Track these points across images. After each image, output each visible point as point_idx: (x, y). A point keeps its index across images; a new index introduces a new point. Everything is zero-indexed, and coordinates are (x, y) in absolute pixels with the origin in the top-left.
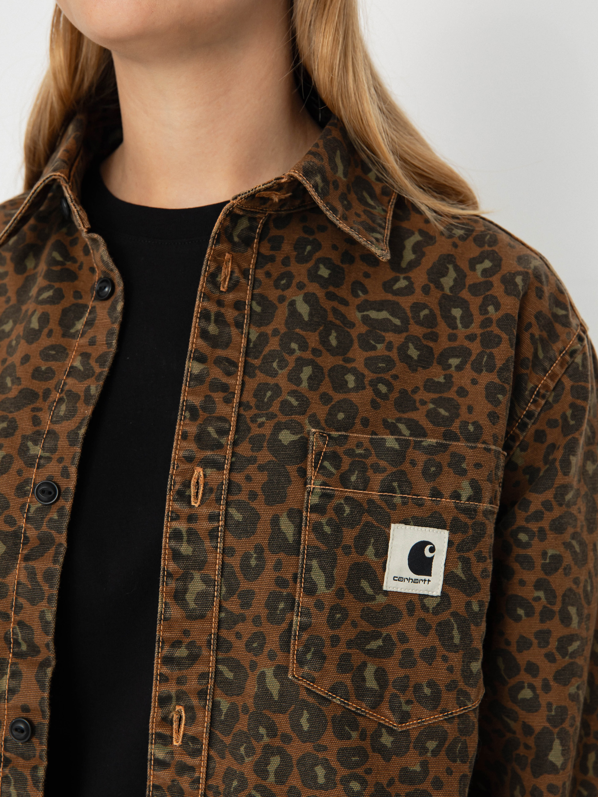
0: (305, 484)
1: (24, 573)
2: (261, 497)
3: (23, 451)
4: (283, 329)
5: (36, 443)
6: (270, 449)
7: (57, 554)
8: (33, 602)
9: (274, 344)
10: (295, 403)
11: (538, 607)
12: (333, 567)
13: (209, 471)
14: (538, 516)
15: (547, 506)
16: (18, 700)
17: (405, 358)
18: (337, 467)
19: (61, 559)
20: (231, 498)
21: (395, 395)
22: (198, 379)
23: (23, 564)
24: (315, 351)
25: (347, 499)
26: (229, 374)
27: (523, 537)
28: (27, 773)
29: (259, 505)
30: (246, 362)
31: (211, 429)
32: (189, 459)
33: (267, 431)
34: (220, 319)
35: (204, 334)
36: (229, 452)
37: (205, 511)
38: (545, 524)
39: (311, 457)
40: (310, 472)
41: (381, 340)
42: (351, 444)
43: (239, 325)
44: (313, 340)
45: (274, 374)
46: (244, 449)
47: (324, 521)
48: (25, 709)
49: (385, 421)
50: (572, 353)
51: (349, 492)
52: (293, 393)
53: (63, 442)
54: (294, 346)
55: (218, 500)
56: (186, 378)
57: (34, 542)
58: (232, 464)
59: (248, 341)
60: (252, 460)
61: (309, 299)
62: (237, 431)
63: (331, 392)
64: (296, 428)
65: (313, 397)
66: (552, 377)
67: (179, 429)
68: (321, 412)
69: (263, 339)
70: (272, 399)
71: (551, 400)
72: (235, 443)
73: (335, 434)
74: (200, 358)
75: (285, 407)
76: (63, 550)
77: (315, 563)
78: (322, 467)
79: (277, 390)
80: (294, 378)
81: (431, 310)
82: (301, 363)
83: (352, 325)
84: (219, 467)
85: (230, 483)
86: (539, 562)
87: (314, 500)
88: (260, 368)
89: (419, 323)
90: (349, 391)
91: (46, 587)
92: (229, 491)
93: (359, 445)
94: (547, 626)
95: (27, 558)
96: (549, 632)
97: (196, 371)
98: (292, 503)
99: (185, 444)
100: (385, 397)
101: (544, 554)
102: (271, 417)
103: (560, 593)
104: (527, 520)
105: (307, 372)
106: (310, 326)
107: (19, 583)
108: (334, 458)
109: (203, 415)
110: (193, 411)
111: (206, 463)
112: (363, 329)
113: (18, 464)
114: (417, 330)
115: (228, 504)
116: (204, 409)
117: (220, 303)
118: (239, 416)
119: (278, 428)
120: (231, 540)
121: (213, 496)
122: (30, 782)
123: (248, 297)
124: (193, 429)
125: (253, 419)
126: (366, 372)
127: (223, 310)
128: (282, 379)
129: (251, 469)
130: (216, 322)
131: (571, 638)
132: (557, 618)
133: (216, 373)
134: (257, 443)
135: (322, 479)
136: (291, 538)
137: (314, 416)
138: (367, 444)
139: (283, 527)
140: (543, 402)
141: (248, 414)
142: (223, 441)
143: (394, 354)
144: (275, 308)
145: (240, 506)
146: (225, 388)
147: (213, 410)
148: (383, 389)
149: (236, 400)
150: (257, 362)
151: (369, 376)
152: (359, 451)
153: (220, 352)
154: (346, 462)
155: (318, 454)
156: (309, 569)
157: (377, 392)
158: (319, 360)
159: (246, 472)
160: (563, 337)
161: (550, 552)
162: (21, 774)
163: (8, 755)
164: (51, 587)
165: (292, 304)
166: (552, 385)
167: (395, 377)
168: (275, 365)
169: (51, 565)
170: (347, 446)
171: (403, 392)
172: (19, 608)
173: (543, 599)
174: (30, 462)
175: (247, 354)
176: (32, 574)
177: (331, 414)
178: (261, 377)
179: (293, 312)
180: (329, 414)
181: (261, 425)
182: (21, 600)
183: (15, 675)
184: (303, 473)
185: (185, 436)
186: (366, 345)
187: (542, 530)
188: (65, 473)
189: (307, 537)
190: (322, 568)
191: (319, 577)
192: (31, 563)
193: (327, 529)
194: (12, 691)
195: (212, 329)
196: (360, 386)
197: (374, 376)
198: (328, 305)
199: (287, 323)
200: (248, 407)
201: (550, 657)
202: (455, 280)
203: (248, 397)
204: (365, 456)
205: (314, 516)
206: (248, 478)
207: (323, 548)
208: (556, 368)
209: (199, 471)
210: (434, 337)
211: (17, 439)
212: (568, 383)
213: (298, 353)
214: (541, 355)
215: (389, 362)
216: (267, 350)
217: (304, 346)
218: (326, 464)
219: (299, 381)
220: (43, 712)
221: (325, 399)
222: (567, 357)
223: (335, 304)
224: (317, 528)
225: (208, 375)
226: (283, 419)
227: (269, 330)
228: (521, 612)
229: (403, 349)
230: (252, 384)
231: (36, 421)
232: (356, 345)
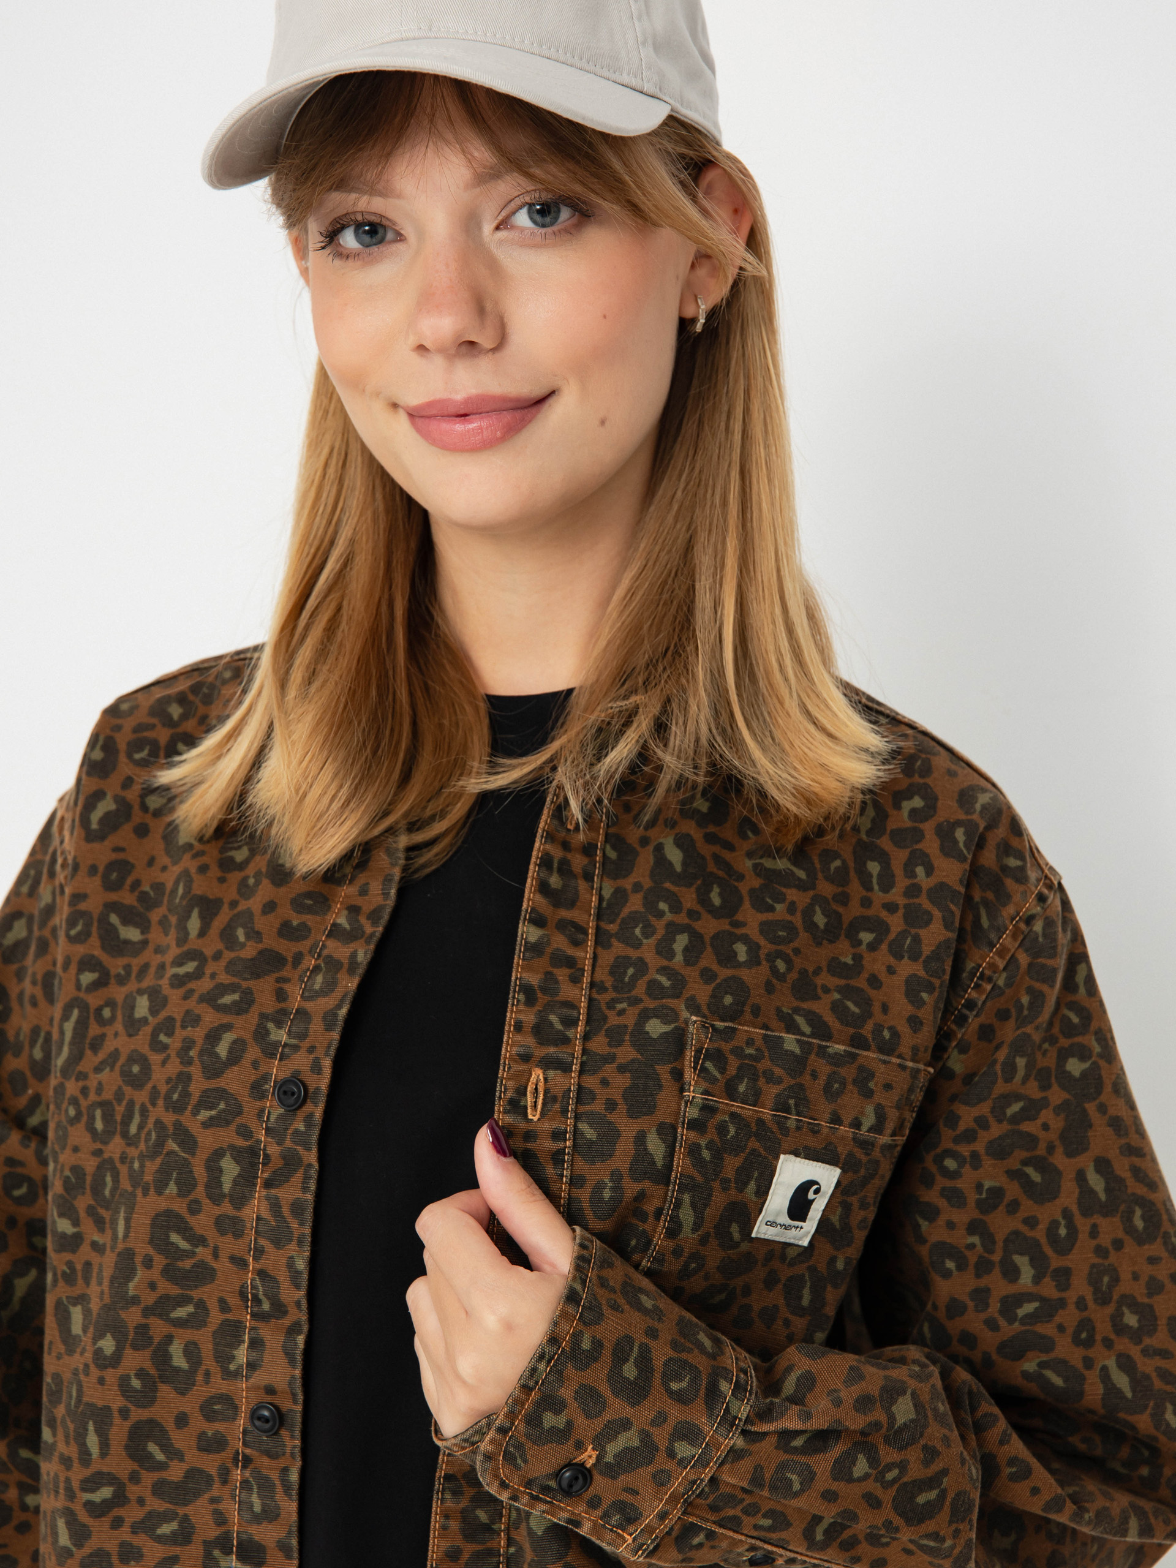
0: (681, 1091)
1: (265, 1204)
2: (622, 1107)
3: (261, 1034)
4: (647, 883)
5: (279, 1025)
6: (634, 1044)
7: (306, 1178)
8: (278, 1244)
9: (635, 903)
10: (665, 982)
11: (972, 1258)
12: (706, 1205)
13: (551, 1073)
14: (969, 1136)
15: (982, 1123)
16: (260, 1378)
17: (811, 926)
18: (722, 1070)
19: (313, 1186)
20: (582, 1109)
21: (794, 976)
22: (536, 949)
23: (264, 1193)
24: (692, 914)
25: (733, 1116)
26: (576, 943)
27: (950, 1164)
28: (275, 1476)
29: (620, 1119)
30: (598, 929)
31: (553, 1018)
32: (525, 1058)
33: (630, 1020)
34: (565, 869)
35: (543, 888)
36: (578, 1049)
37: (547, 1126)
38: (980, 1147)
39: (688, 1055)
40: (688, 1074)
41: (780, 898)
42: (739, 1041)
43: (588, 877)
44: (689, 898)
45: (637, 945)
46: (599, 1044)
47: (703, 1143)
48: (270, 1390)
49: (779, 1010)
50: (1029, 920)
51: (736, 1106)
52: (663, 970)
53: (316, 1026)
54: (663, 906)
55: (564, 1112)
56: (519, 948)
57: (277, 1162)
58: (582, 1064)
59: (601, 899)
60: (610, 1058)
61: (682, 842)
62: (588, 1022)
63: (715, 967)
64: (667, 1015)
65: (691, 974)
66: (1001, 953)
67: (510, 1017)
68: (702, 993)
69: (620, 896)
70: (634, 979)
71: (1001, 982)
72: (586, 1037)
73: (720, 1024)
74: (538, 921)
75: (654, 989)
76: (314, 1173)
77: (686, 1198)
78: (704, 1069)
79: (641, 966)
80: (665, 949)
81: (844, 862)
82: (673, 929)
83: (741, 877)
84: (566, 1068)
85: (580, 1089)
86: (972, 1197)
87: (693, 1113)
88: (616, 935)
89: (829, 879)
90: (738, 965)
91: (294, 1225)
92: (579, 1101)
93: (750, 1042)
94: (984, 1282)
95: (268, 1184)
96: (987, 1290)
97: (533, 939)
98: (663, 1116)
99: (519, 1038)
100: (781, 978)
101: (979, 1187)
102: (635, 1001)
103: (1000, 1237)
104: (957, 1140)
105: (681, 942)
106: (683, 879)
107: (259, 1219)
108: (717, 1057)
109: (542, 999)
110: (529, 995)
111: (547, 1064)
112: (756, 883)
113: (253, 1052)
114: (826, 889)
115: (577, 1118)
116: (544, 990)
117: (566, 846)
118: (591, 1000)
119: (645, 1016)
120: (581, 1166)
121: (557, 1106)
122: (279, 1489)
123: (601, 838)
124: (529, 1018)
125: (611, 1005)
126: (762, 942)
127: (569, 856)
128: (648, 951)
129: (609, 1070)
130: (560, 871)
131: (1020, 1299)
132: (997, 1271)
133: (560, 942)
134: (616, 1037)
135: (704, 1085)
136: (660, 1164)
137: (692, 998)
138: (759, 1042)
139: (650, 1147)
140: (989, 987)
141: (603, 998)
142: (570, 1033)
143: (797, 919)
144: (636, 854)
145: (595, 1120)
146: (570, 962)
147: (555, 992)
148: (781, 965)
149: (586, 979)
150: (612, 928)
151: (766, 947)
152: (750, 1051)
153: (564, 914)
154: (733, 1064)
155: (698, 1052)
156: (678, 1205)
157: (774, 970)
158: (697, 925)
159: (602, 1074)
160: (1017, 898)
161: (987, 1184)
162: (267, 1479)
163: (248, 1451)
164: (302, 1224)
165: (659, 848)
166: (1001, 964)
167: (797, 951)
168: (638, 931)
169: (299, 1195)
170: (735, 1043)
171: (804, 973)
172: (259, 1252)
173: (979, 1248)
174: (270, 1050)
175: (599, 917)
176: (275, 1206)
177: (716, 997)
178: (618, 948)
179: (661, 859)
180: (713, 996)
181: (621, 1013)
182: (262, 1242)
183: (256, 1344)
184: (678, 1076)
185: (519, 1027)
186: (761, 906)
187: (975, 1155)
188: (316, 1068)
189: (680, 1162)
190: (693, 1205)
191: (687, 1216)
192: (273, 1191)
193: (706, 1154)
194: (252, 1366)
195: (555, 881)
196: (754, 960)
197: (773, 947)
198: (706, 850)
199: (652, 875)
200: (602, 989)
201: (992, 1325)
202: (873, 821)
203: (602, 975)
204: (757, 1058)
205: (692, 1135)
206: (605, 1082)
207: (699, 1179)
208: (1006, 939)
209: (537, 1074)
210: (843, 899)
211: (252, 1018)
212: (1023, 959)
213: (669, 916)
214: (985, 922)
215: (791, 928)
216: (625, 912)
217: (676, 907)
218: (708, 1065)
219: (671, 954)
220: (294, 1395)
221: (707, 975)
222: (1022, 926)
223: (717, 849)
224: (693, 1152)
225: (549, 943)
226: (650, 1004)
227: (627, 883)
228: (950, 1265)
229: (808, 913)
230: (607, 958)
231: (281, 995)
232: (747, 904)
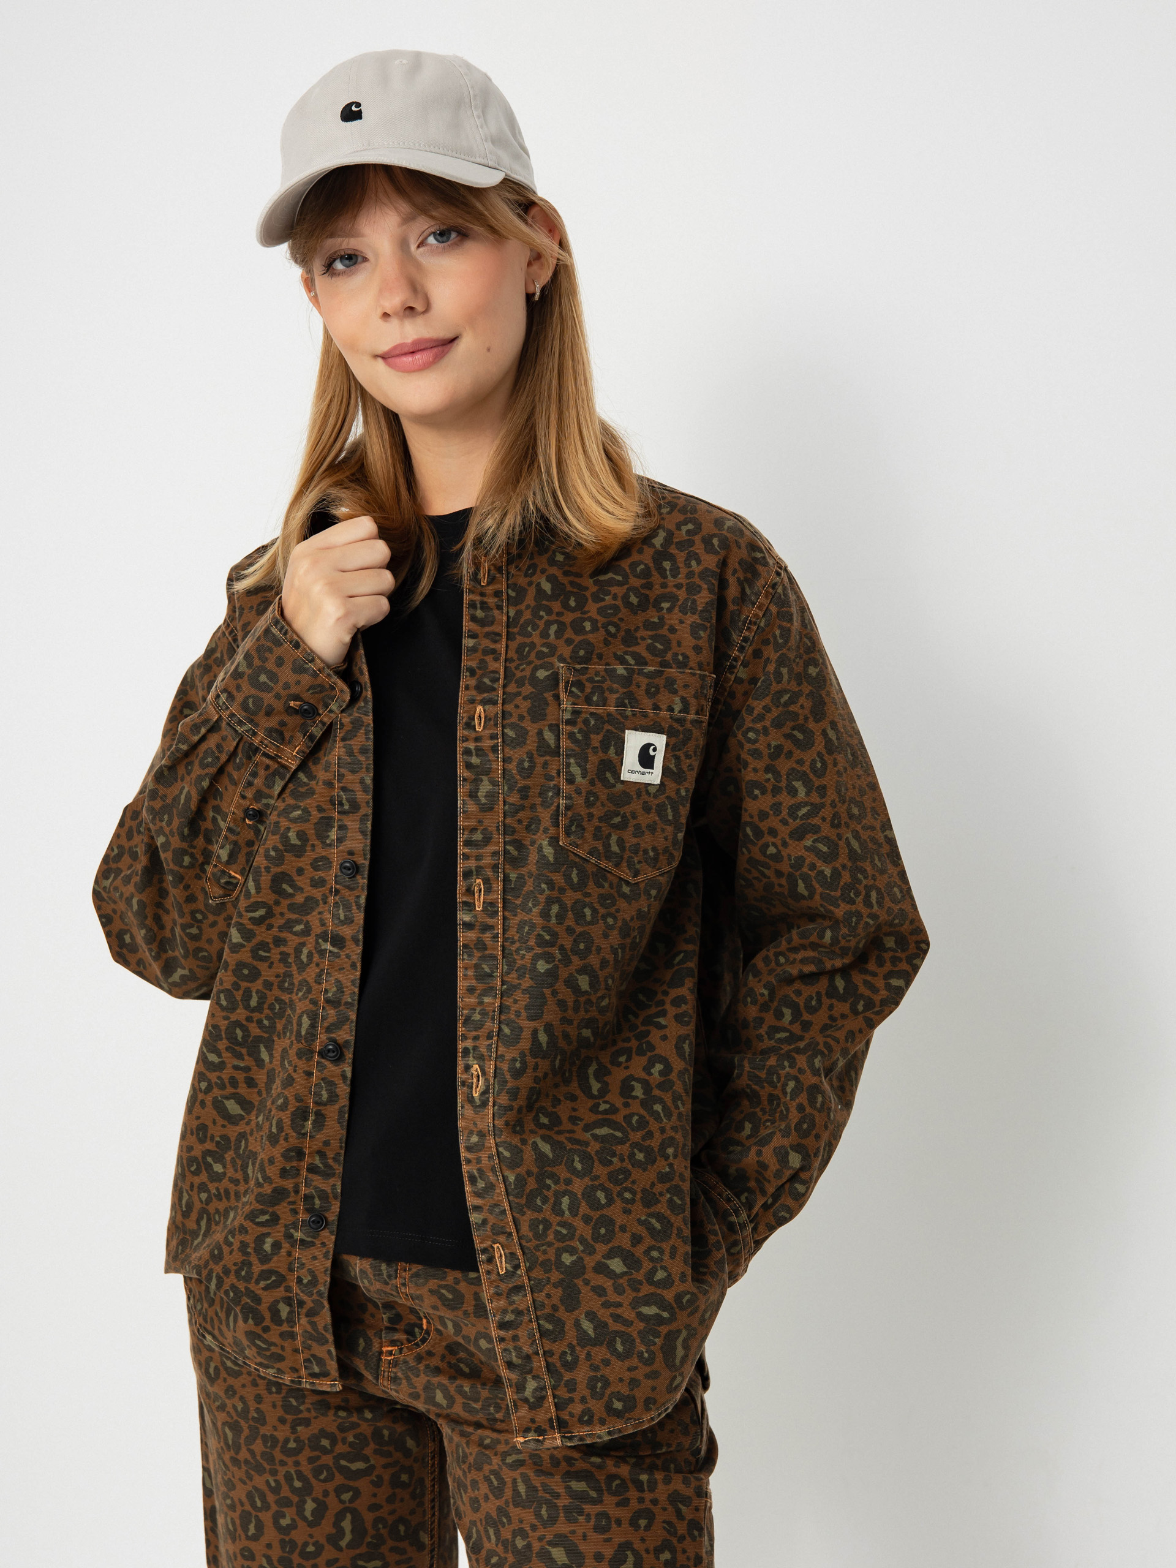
0: (560, 705)
1: (343, 750)
2: (528, 718)
4: (533, 604)
6: (530, 684)
7: (367, 732)
8: (353, 771)
9: (527, 615)
10: (546, 650)
12: (586, 763)
13: (487, 707)
14: (761, 718)
15: (767, 709)
16: (345, 847)
17: (628, 604)
18: (582, 691)
19: (371, 735)
20: (506, 722)
21: (622, 634)
22: (473, 650)
23: (342, 744)
24: (559, 614)
25: (592, 714)
26: (495, 642)
27: (752, 735)
29: (527, 724)
30: (508, 632)
31: (486, 680)
32: (472, 702)
33: (528, 673)
34: (484, 606)
35: (473, 619)
36: (501, 692)
37: (488, 733)
38: (767, 723)
39: (562, 685)
40: (562, 695)
41: (608, 593)
42: (591, 674)
43: (500, 608)
44: (556, 606)
45: (530, 635)
46: (512, 688)
47: (576, 731)
48: (351, 853)
49: (615, 655)
50: (774, 586)
51: (593, 709)
52: (544, 645)
54: (542, 613)
55: (496, 725)
56: (464, 651)
57: (348, 727)
58: (504, 700)
59: (508, 617)
60: (518, 694)
61: (551, 579)
62: (505, 678)
63: (573, 637)
64: (548, 666)
65: (560, 643)
66: (760, 608)
67: (462, 684)
68: (566, 651)
69: (519, 613)
70: (529, 652)
72: (504, 686)
73: (578, 667)
74: (473, 636)
75: (540, 655)
77: (572, 761)
78: (571, 692)
79: (533, 645)
80: (545, 635)
82: (548, 624)
83: (586, 589)
84: (495, 703)
85: (503, 712)
86: (765, 752)
87: (567, 716)
88: (519, 634)
89: (637, 576)
90: (587, 633)
91: (363, 759)
92: (503, 718)
93: (597, 674)
95: (344, 739)
97: (470, 645)
98: (551, 719)
99: (468, 693)
100: (614, 636)
101: (769, 746)
102: (529, 663)
103: (783, 773)
104: (754, 721)
105: (553, 628)
106: (553, 597)
108: (579, 684)
109: (479, 673)
110: (472, 672)
111: (484, 703)
112: (594, 589)
114: (635, 582)
115: (503, 727)
116: (480, 668)
117: (482, 594)
118: (506, 668)
119: (535, 669)
120: (509, 752)
121: (492, 722)
122: (355, 906)
123: (504, 586)
124: (473, 682)
125: (517, 668)
126: (599, 618)
127: (485, 599)
128: (536, 638)
129: (518, 700)
130: (482, 608)
133: (486, 643)
135: (571, 700)
136: (553, 745)
137: (561, 655)
138: (603, 673)
139: (546, 737)
140: (755, 628)
141: (512, 666)
142: (496, 685)
143: (619, 602)
144: (526, 590)
145: (513, 726)
146: (493, 652)
147: (486, 668)
148: (612, 629)
149: (503, 657)
150: (516, 630)
151: (601, 620)
152: (597, 678)
153: (487, 629)
154: (588, 687)
155: (567, 683)
156: (568, 765)
157: (608, 633)
158: (562, 618)
159: (515, 703)
160: (764, 575)
161: (773, 744)
162: (348, 902)
163: (337, 886)
165: (539, 584)
166: (761, 614)
167: (621, 620)
168: (529, 629)
170: (588, 675)
171: (628, 631)
175: (508, 626)
176: (350, 751)
177: (574, 652)
178: (520, 639)
179: (540, 590)
180: (573, 652)
181: (522, 670)
182: (343, 771)
183: (342, 828)
184: (557, 697)
185: (467, 688)
187: (765, 728)
189: (564, 743)
190: (578, 764)
191: (576, 770)
192: (348, 743)
193: (579, 736)
194: (340, 840)
195: (479, 614)
196: (595, 629)
197: (605, 620)
198: (565, 580)
199: (535, 600)
200: (512, 660)
202: (665, 538)
203: (512, 654)
204: (602, 682)
205: (568, 727)
206: (517, 707)
207: (577, 749)
208: (761, 599)
209: (480, 708)
210: (649, 586)
213: (546, 618)
214: (748, 591)
215: (616, 608)
216: (522, 621)
217: (550, 612)
218: (574, 689)
219: (548, 636)
220: (365, 854)
221: (569, 642)
222: (770, 590)
223: (571, 578)
224: (571, 736)
225: (480, 645)
226: (538, 662)
227: (523, 607)
228: (757, 792)
229: (625, 598)
230: (514, 645)
232: (590, 601)
